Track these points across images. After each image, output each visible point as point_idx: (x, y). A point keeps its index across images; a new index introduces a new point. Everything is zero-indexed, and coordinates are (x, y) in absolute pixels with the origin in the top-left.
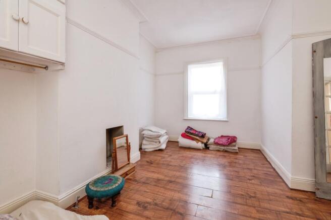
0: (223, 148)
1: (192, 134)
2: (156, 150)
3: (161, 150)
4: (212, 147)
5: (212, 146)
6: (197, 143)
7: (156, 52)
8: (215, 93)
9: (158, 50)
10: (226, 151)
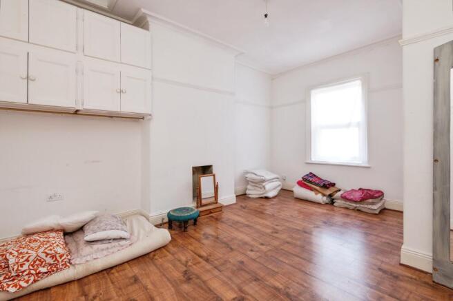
0: (354, 205)
1: (311, 182)
2: (262, 198)
3: (267, 198)
4: (338, 203)
5: (339, 201)
6: (316, 194)
7: (273, 79)
8: (348, 125)
9: (274, 77)
10: (358, 210)
